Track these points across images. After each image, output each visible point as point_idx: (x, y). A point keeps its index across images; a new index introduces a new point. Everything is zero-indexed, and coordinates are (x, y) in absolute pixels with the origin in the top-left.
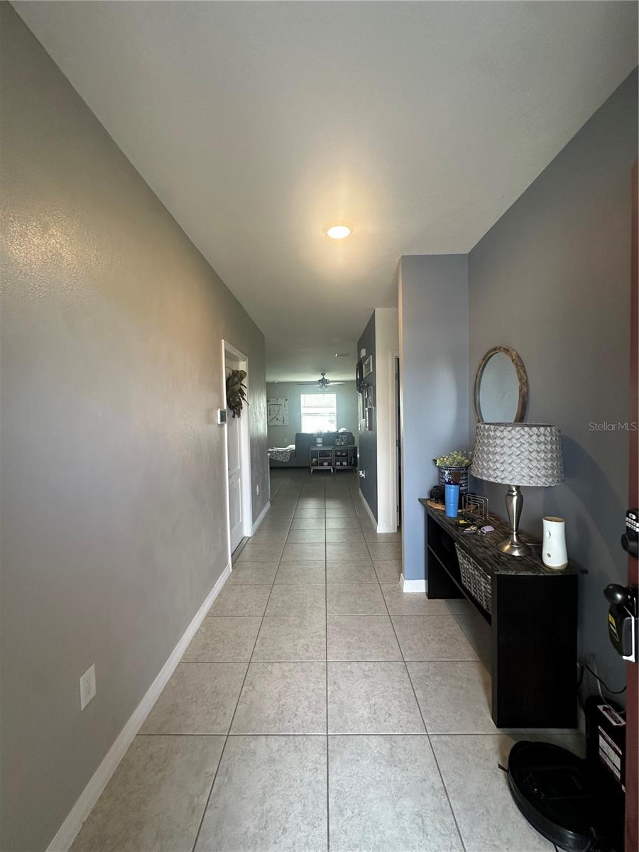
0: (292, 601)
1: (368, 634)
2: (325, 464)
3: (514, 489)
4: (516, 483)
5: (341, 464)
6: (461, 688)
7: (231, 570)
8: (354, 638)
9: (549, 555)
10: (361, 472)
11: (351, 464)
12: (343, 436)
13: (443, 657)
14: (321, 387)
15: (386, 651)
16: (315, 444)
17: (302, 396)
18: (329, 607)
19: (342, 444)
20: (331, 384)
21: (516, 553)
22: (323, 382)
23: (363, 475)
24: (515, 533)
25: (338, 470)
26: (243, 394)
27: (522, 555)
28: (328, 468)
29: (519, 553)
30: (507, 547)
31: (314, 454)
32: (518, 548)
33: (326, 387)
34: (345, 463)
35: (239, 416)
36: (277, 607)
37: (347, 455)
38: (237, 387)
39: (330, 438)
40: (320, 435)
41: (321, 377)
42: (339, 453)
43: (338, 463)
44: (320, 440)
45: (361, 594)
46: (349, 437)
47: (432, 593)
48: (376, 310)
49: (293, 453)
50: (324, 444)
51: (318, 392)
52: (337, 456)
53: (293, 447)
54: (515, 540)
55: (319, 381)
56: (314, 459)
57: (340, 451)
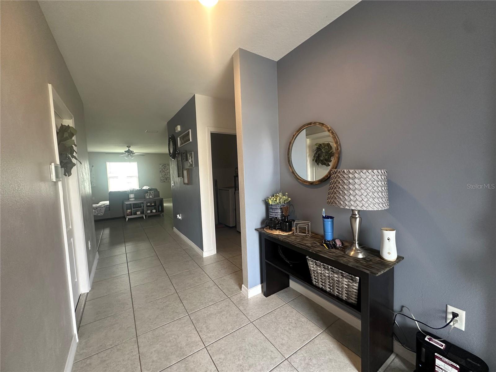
0: (166, 346)
1: (248, 348)
2: (138, 213)
3: (356, 213)
4: (359, 208)
5: (151, 212)
6: (330, 360)
7: (78, 341)
8: (241, 358)
9: (389, 253)
10: (178, 216)
11: (159, 211)
12: (151, 192)
13: (304, 341)
14: (127, 156)
15: (269, 357)
16: (128, 199)
17: (108, 164)
18: (204, 337)
19: (151, 197)
20: (136, 154)
21: (360, 256)
22: (129, 152)
23: (180, 218)
24: (357, 242)
25: (149, 217)
26: (72, 151)
27: (365, 257)
28: (141, 216)
29: (363, 255)
30: (352, 253)
31: (130, 207)
32: (361, 252)
33: (132, 156)
34: (154, 211)
35: (70, 174)
36: (153, 361)
37: (155, 205)
38: (68, 143)
39: (140, 194)
40: (132, 192)
41: (127, 149)
42: (149, 204)
43: (149, 212)
44: (132, 196)
45: (221, 312)
46: (156, 191)
47: (267, 293)
48: (196, 95)
49: (108, 208)
50: (136, 198)
51: (125, 161)
52: (147, 206)
53: (107, 203)
54: (357, 247)
55: (126, 152)
56: (129, 211)
57: (149, 202)
